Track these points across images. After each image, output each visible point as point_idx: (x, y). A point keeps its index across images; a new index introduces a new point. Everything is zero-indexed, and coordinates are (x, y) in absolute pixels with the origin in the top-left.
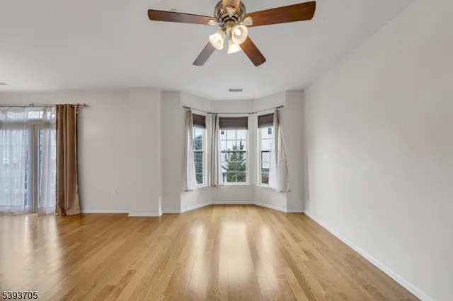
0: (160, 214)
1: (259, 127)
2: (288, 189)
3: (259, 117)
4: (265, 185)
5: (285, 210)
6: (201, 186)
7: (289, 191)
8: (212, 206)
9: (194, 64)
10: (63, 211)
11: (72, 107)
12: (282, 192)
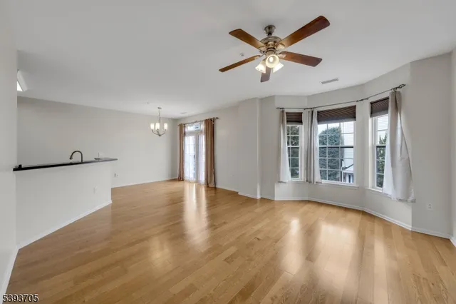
0: (259, 197)
1: (371, 116)
2: (411, 199)
3: (371, 103)
4: (379, 190)
5: (409, 227)
6: (295, 180)
7: (413, 201)
8: (309, 202)
9: (261, 81)
10: (208, 184)
11: (211, 120)
12: (400, 200)
